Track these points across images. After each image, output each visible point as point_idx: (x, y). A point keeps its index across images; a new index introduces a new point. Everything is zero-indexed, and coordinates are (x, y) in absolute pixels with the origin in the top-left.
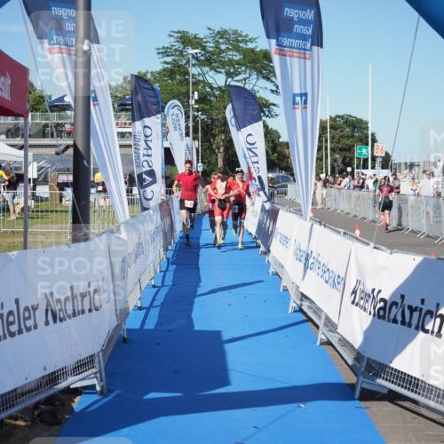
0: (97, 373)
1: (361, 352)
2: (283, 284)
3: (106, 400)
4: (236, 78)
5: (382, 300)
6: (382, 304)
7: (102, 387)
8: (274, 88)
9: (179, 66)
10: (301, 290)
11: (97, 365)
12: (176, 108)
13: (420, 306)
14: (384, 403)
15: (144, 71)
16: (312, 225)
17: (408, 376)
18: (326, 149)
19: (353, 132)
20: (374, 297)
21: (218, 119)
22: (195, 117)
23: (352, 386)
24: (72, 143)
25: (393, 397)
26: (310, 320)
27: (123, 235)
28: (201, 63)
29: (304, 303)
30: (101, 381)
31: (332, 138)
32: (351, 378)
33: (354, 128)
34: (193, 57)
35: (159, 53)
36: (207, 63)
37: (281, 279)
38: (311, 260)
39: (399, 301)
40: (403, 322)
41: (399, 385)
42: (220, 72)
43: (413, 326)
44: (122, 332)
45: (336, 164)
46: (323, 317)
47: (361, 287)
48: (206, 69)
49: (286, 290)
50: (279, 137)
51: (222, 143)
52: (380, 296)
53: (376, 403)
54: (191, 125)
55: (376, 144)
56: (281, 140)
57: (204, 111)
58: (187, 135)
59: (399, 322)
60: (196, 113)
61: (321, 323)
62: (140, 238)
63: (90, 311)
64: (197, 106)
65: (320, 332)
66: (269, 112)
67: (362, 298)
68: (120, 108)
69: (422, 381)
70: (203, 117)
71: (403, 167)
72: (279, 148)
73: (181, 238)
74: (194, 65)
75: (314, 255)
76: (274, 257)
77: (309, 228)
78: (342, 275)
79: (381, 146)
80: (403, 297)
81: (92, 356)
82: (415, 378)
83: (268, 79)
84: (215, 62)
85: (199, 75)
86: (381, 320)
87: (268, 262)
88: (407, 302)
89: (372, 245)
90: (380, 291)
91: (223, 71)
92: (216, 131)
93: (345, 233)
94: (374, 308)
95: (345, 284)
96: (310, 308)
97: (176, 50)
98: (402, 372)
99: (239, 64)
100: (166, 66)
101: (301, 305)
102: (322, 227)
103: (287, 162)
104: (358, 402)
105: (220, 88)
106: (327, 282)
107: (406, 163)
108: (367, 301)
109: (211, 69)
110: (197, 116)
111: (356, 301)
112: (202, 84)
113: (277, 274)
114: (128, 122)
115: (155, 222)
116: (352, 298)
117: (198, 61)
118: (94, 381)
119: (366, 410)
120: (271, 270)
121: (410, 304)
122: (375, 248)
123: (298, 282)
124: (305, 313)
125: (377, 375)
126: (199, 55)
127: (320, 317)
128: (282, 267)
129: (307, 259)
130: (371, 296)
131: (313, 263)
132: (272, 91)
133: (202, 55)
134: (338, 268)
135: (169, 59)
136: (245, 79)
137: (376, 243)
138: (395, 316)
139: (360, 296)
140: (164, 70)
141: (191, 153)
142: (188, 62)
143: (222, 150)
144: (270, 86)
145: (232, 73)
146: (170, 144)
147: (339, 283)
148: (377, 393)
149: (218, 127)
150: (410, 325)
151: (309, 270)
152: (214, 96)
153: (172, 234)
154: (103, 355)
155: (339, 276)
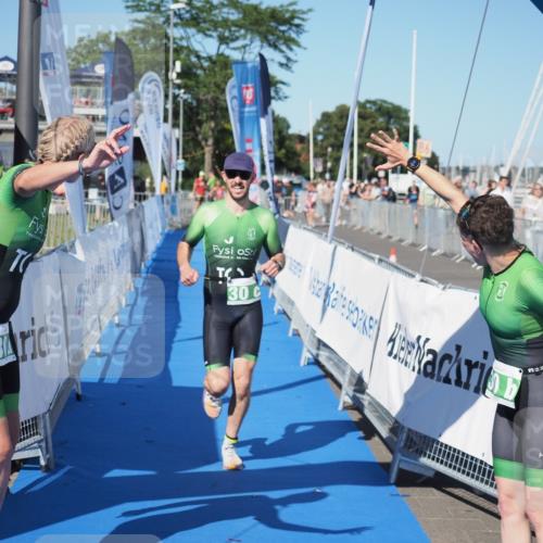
0: (42, 440)
1: (400, 420)
2: (293, 326)
3: (54, 477)
4: (232, 45)
5: (431, 351)
6: (430, 357)
7: (48, 460)
8: (284, 61)
9: (154, 26)
10: (319, 335)
11: (41, 431)
12: (153, 83)
13: (481, 360)
14: (429, 489)
15: (106, 31)
16: (335, 248)
17: (463, 454)
18: (352, 145)
19: (388, 122)
20: (419, 347)
21: (206, 100)
22: (175, 97)
23: (386, 467)
24: (13, 126)
25: (440, 482)
26: (328, 375)
27: (80, 255)
28: (185, 23)
29: (321, 353)
30: (47, 452)
31: (361, 130)
32: (386, 456)
33: (390, 117)
34: (175, 13)
35: (127, 7)
36: (194, 22)
37: (290, 319)
38: (333, 296)
39: (454, 353)
40: (458, 382)
41: (450, 466)
42: (211, 36)
43: (472, 387)
44: (75, 386)
45: (363, 166)
46: (348, 372)
47: (402, 333)
48: (191, 31)
49: (297, 334)
50: (288, 127)
51: (210, 133)
52: (428, 346)
53: (418, 489)
54: (170, 106)
55: (419, 141)
56: (291, 131)
57: (188, 89)
58: (166, 120)
59: (453, 382)
60: (177, 92)
61: (344, 380)
62: (100, 260)
63: (33, 356)
64: (178, 81)
65: (344, 392)
66: (277, 92)
67: (402, 349)
68: (74, 80)
69: (482, 462)
70: (186, 97)
71: (453, 172)
72: (287, 142)
73: (154, 260)
74: (176, 25)
75: (337, 288)
76: (280, 290)
77: (332, 251)
78: (377, 317)
79: (425, 143)
80: (458, 348)
81: (35, 419)
82: (472, 458)
83: (275, 47)
84: (205, 22)
85: (182, 39)
86: (428, 379)
87: (273, 296)
88: (464, 355)
89: (418, 277)
90: (427, 340)
91: (215, 34)
92: (203, 116)
93: (380, 260)
94: (420, 362)
95: (379, 329)
96: (330, 359)
97: (151, 4)
98: (455, 450)
99: (236, 26)
100: (136, 25)
101: (318, 355)
102: (349, 251)
103: (299, 161)
104: (394, 487)
105: (209, 58)
106: (354, 325)
107: (458, 168)
108: (409, 353)
109: (199, 31)
110: (178, 95)
111: (395, 352)
112: (185, 52)
113: (285, 313)
114: (84, 100)
115: (120, 238)
116: (389, 349)
117: (181, 19)
118: (38, 453)
119: (405, 499)
120: (277, 307)
121: (470, 358)
122: (422, 281)
123: (314, 323)
124: (322, 367)
125: (421, 453)
126: (183, 12)
127: (344, 373)
128: (292, 303)
129: (327, 294)
130: (414, 345)
131: (335, 299)
132: (281, 65)
133: (187, 12)
134: (370, 308)
135: (141, 16)
136: (244, 47)
137: (423, 275)
138: (448, 374)
139: (400, 346)
140: (134, 31)
141: (169, 145)
142: (167, 20)
143: (210, 142)
144: (279, 57)
145: (228, 38)
146: (142, 132)
147: (371, 327)
148: (420, 476)
149: (206, 111)
150: (467, 386)
151: (329, 308)
152: (202, 67)
153: (142, 255)
154: (50, 417)
155: (371, 318)
